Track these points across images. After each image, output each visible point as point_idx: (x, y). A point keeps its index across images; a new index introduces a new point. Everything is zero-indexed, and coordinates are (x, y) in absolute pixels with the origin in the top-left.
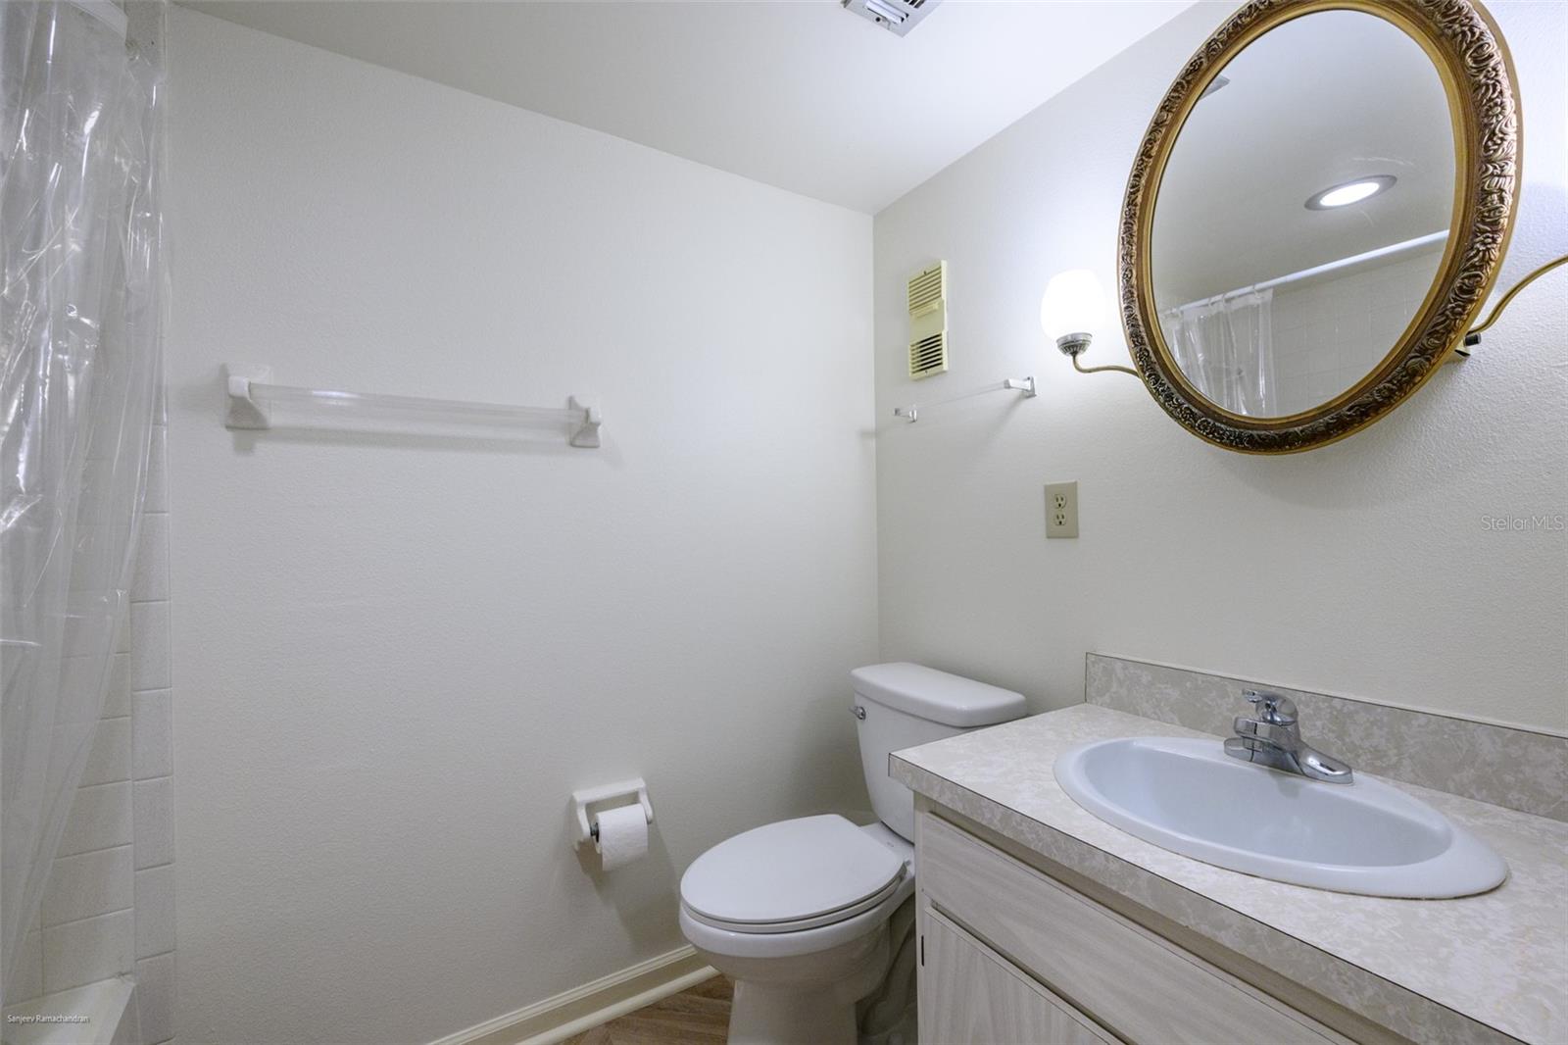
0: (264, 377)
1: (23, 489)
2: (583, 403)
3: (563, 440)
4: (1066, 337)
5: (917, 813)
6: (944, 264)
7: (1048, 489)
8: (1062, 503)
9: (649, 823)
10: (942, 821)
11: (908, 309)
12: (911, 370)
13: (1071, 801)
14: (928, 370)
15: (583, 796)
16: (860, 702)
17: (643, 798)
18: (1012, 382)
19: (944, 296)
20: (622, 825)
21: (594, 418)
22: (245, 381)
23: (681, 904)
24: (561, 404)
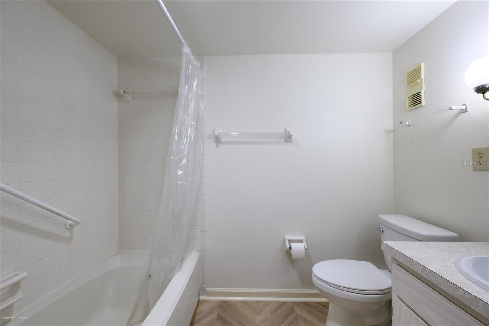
0: (221, 131)
1: (186, 156)
2: (288, 130)
3: (283, 140)
4: (479, 86)
5: (392, 264)
6: (423, 65)
7: (473, 150)
8: (482, 156)
9: (305, 249)
10: (401, 268)
11: (407, 84)
12: (408, 106)
13: (458, 272)
14: (415, 106)
15: (288, 237)
16: (381, 226)
17: (304, 242)
18: (453, 107)
19: (423, 76)
20: (298, 248)
21: (291, 134)
22: (217, 132)
23: (313, 274)
24: (282, 131)
